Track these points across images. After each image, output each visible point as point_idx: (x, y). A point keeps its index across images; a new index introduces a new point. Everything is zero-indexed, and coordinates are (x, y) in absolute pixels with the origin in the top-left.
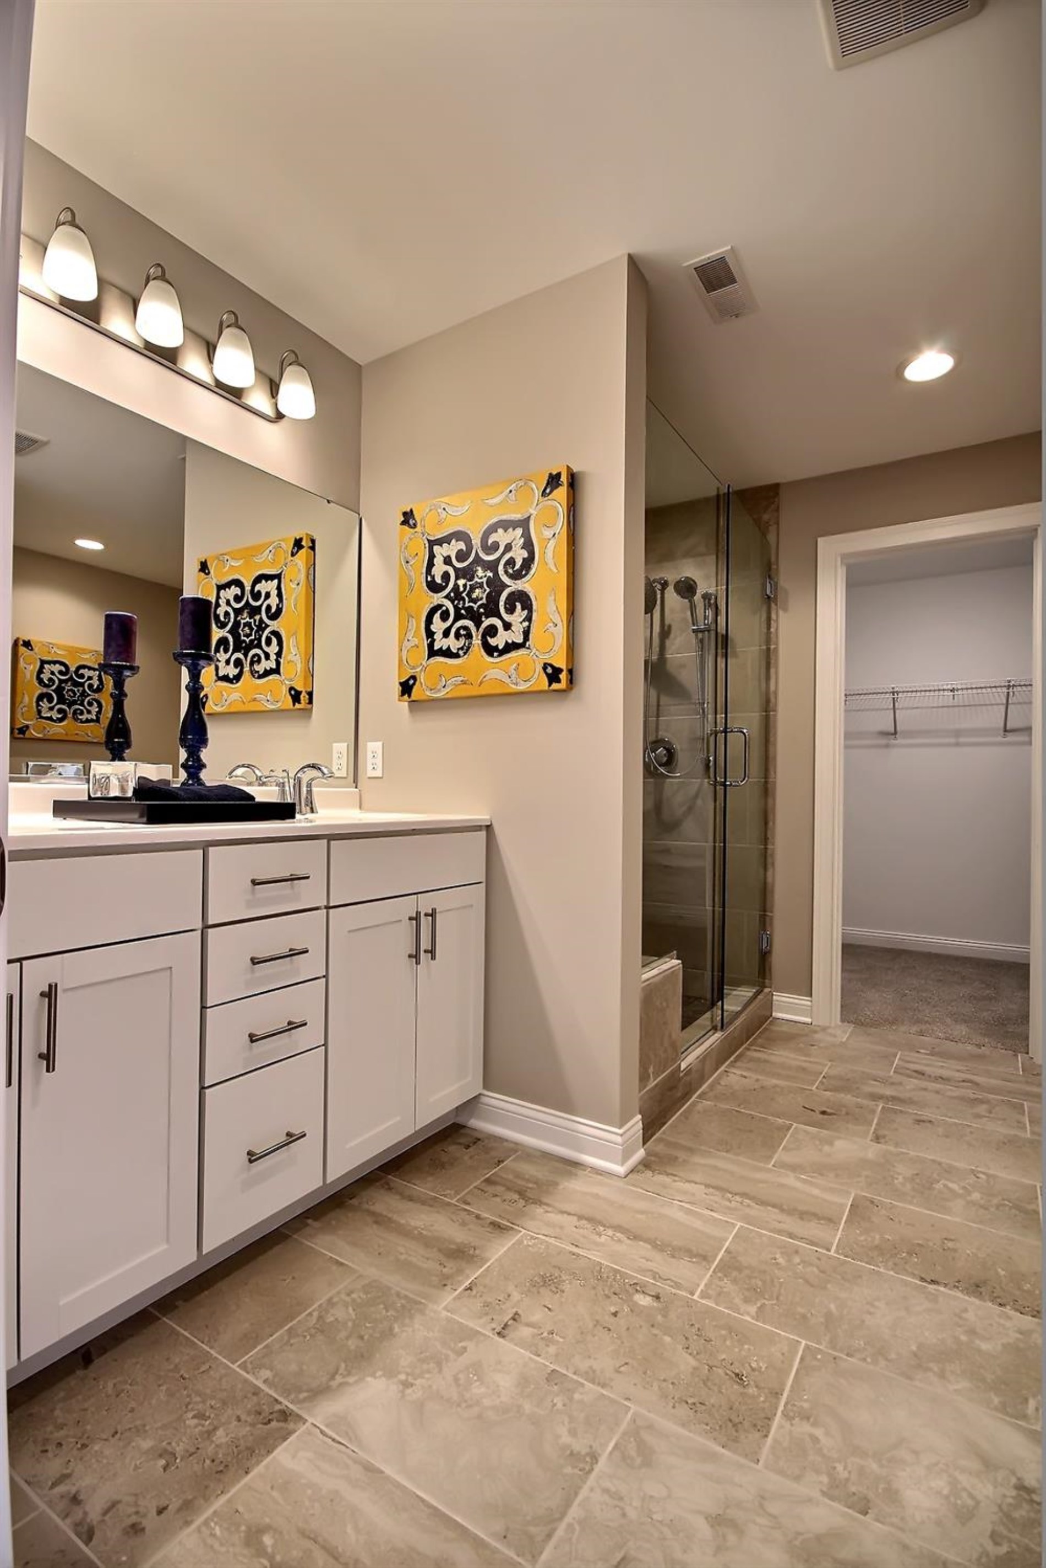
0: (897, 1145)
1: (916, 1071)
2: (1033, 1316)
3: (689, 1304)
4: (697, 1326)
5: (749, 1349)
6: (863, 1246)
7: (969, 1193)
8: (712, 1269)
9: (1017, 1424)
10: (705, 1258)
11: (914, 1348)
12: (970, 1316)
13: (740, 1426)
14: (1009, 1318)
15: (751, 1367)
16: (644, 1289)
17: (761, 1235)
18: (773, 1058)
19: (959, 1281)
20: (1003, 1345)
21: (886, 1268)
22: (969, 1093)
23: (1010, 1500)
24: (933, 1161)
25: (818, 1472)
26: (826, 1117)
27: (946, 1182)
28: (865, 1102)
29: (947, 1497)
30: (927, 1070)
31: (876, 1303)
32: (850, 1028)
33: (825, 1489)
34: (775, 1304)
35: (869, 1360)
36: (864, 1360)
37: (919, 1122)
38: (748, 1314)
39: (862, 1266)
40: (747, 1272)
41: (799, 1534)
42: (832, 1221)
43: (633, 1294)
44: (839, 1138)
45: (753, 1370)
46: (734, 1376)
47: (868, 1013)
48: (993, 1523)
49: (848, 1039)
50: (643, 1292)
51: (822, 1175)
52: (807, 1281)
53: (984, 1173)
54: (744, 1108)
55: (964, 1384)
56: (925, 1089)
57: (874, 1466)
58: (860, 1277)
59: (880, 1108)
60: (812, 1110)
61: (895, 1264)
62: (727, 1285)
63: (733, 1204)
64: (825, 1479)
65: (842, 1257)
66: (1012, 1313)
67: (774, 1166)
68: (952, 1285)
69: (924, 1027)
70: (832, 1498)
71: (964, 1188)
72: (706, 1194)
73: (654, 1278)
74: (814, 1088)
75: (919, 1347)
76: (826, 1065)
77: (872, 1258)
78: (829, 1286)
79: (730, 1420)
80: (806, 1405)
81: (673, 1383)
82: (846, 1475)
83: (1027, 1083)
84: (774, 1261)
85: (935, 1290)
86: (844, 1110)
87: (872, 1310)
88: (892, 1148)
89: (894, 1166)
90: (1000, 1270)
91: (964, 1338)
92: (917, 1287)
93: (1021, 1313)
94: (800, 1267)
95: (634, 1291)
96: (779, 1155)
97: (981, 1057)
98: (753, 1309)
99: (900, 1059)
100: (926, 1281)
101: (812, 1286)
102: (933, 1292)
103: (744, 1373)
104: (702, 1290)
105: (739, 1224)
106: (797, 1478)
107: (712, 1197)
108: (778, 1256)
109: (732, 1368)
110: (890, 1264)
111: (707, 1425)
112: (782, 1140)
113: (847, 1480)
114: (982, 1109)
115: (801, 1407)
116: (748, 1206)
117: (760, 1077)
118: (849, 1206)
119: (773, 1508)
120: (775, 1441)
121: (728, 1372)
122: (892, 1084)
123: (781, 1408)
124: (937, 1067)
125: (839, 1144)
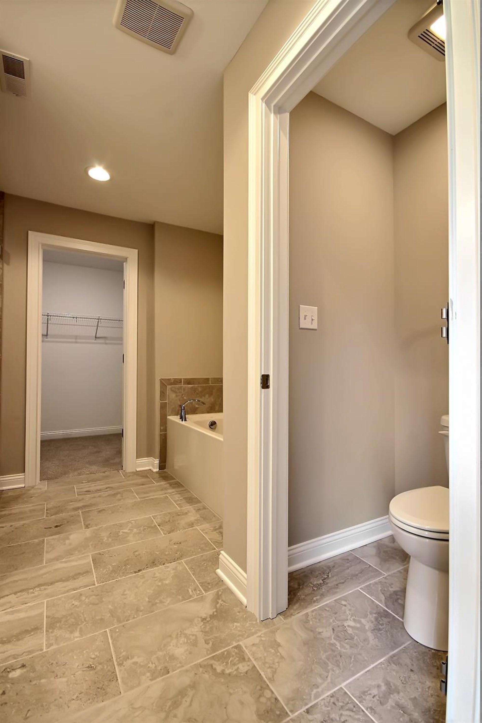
0: (96, 525)
1: (86, 491)
2: (174, 562)
3: (43, 656)
4: (55, 662)
5: (86, 652)
6: (107, 574)
7: (132, 530)
8: (45, 631)
9: (191, 600)
10: (37, 629)
11: (147, 600)
12: (157, 575)
13: (103, 687)
14: (168, 567)
15: (92, 658)
16: (12, 668)
17: (60, 599)
18: (13, 511)
19: (147, 565)
20: (172, 577)
21: (121, 577)
22: (110, 492)
23: (203, 627)
24: (114, 525)
25: (144, 674)
26: (59, 528)
27: (122, 531)
28: (73, 513)
29: (187, 642)
30: (91, 489)
31: (125, 593)
32: (46, 482)
33: (151, 678)
34: (86, 624)
35: (135, 616)
36: (134, 618)
37: (100, 511)
38: (77, 637)
39: (112, 582)
40: (64, 620)
41: (153, 704)
42: (88, 572)
43: (7, 675)
44: (71, 534)
45: (94, 659)
46: (87, 669)
47: (51, 473)
48: (203, 638)
49: (48, 489)
50: (13, 670)
51: (72, 554)
52: (94, 604)
53: (132, 520)
54: (12, 543)
55: (169, 600)
56: (94, 497)
57: (161, 653)
58: (113, 587)
59: (81, 513)
60: (50, 528)
61: (123, 573)
62: (57, 632)
63: (36, 593)
64: (148, 674)
65: (101, 584)
66: (168, 565)
67: (46, 563)
68: (145, 568)
69: (79, 471)
70: (155, 679)
71: (129, 530)
72: (17, 597)
73: (15, 658)
74: (45, 517)
75: (149, 598)
76: (44, 504)
77: (113, 576)
78: (103, 599)
79: (98, 688)
80: (124, 654)
81: (61, 698)
82: (154, 665)
83: (128, 480)
84: (73, 606)
85: (142, 573)
86: (66, 522)
87: (125, 597)
88: (95, 528)
89: (100, 535)
90: (156, 552)
91: (160, 584)
92: (135, 576)
93: (171, 563)
94: (87, 600)
95: (7, 673)
96: (46, 556)
97: (107, 477)
98: (77, 634)
99: (76, 489)
100: (137, 572)
101: (97, 604)
102: (142, 574)
103: (91, 663)
104: (46, 644)
105: (45, 601)
106: (139, 684)
107: (21, 597)
108: (73, 603)
109: (84, 666)
110: (121, 574)
111: (89, 700)
112: (43, 549)
113: (156, 667)
114: (119, 496)
115: (123, 655)
116: (45, 589)
117: (11, 524)
118: (92, 561)
119: (137, 705)
120: (122, 678)
121: (83, 669)
122: (80, 500)
123: (115, 663)
124: (93, 487)
125: (72, 537)
